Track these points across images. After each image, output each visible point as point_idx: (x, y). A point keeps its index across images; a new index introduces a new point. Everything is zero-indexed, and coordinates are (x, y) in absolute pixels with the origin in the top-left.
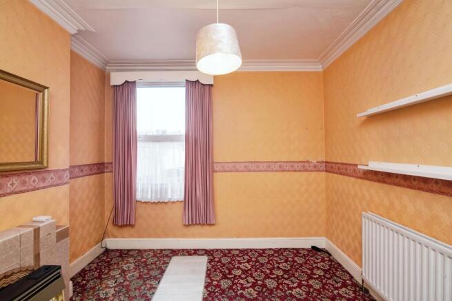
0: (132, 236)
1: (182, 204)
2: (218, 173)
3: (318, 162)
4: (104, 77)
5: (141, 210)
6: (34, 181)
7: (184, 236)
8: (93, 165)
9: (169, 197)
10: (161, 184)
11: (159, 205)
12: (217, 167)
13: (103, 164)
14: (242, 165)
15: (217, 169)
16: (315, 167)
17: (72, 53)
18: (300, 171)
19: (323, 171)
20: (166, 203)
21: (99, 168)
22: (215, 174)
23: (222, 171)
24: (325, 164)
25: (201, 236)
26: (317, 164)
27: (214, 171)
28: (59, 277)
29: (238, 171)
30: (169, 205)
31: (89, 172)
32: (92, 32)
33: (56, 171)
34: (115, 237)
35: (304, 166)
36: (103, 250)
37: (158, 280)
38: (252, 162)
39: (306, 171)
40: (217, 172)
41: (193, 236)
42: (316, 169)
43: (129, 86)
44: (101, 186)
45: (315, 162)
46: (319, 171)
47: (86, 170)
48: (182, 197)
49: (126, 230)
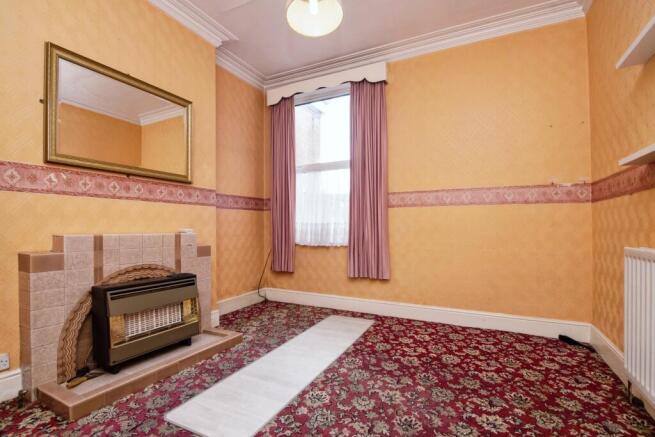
0: (291, 288)
1: (347, 250)
2: (396, 209)
3: (576, 185)
4: (261, 97)
5: (301, 256)
6: (180, 195)
7: (350, 294)
8: (250, 198)
9: (331, 241)
10: (323, 224)
11: (320, 251)
12: (393, 200)
13: (262, 200)
14: (432, 196)
15: (394, 203)
16: (569, 193)
17: (218, 68)
18: (537, 202)
19: (588, 201)
20: (328, 248)
21: (257, 204)
22: (391, 211)
23: (400, 206)
24: (590, 189)
25: (373, 296)
26: (573, 189)
27: (389, 206)
28: (193, 284)
29: (426, 206)
30: (331, 250)
31: (244, 205)
32: (235, 41)
33: (201, 190)
34: (274, 286)
35: (544, 194)
36: (262, 299)
37: (304, 329)
38: (448, 191)
39: (550, 201)
40: (393, 206)
41: (362, 295)
42: (572, 198)
43: (287, 103)
44: (259, 224)
45: (569, 184)
46: (577, 200)
47: (241, 203)
48: (346, 242)
49: (284, 280)
